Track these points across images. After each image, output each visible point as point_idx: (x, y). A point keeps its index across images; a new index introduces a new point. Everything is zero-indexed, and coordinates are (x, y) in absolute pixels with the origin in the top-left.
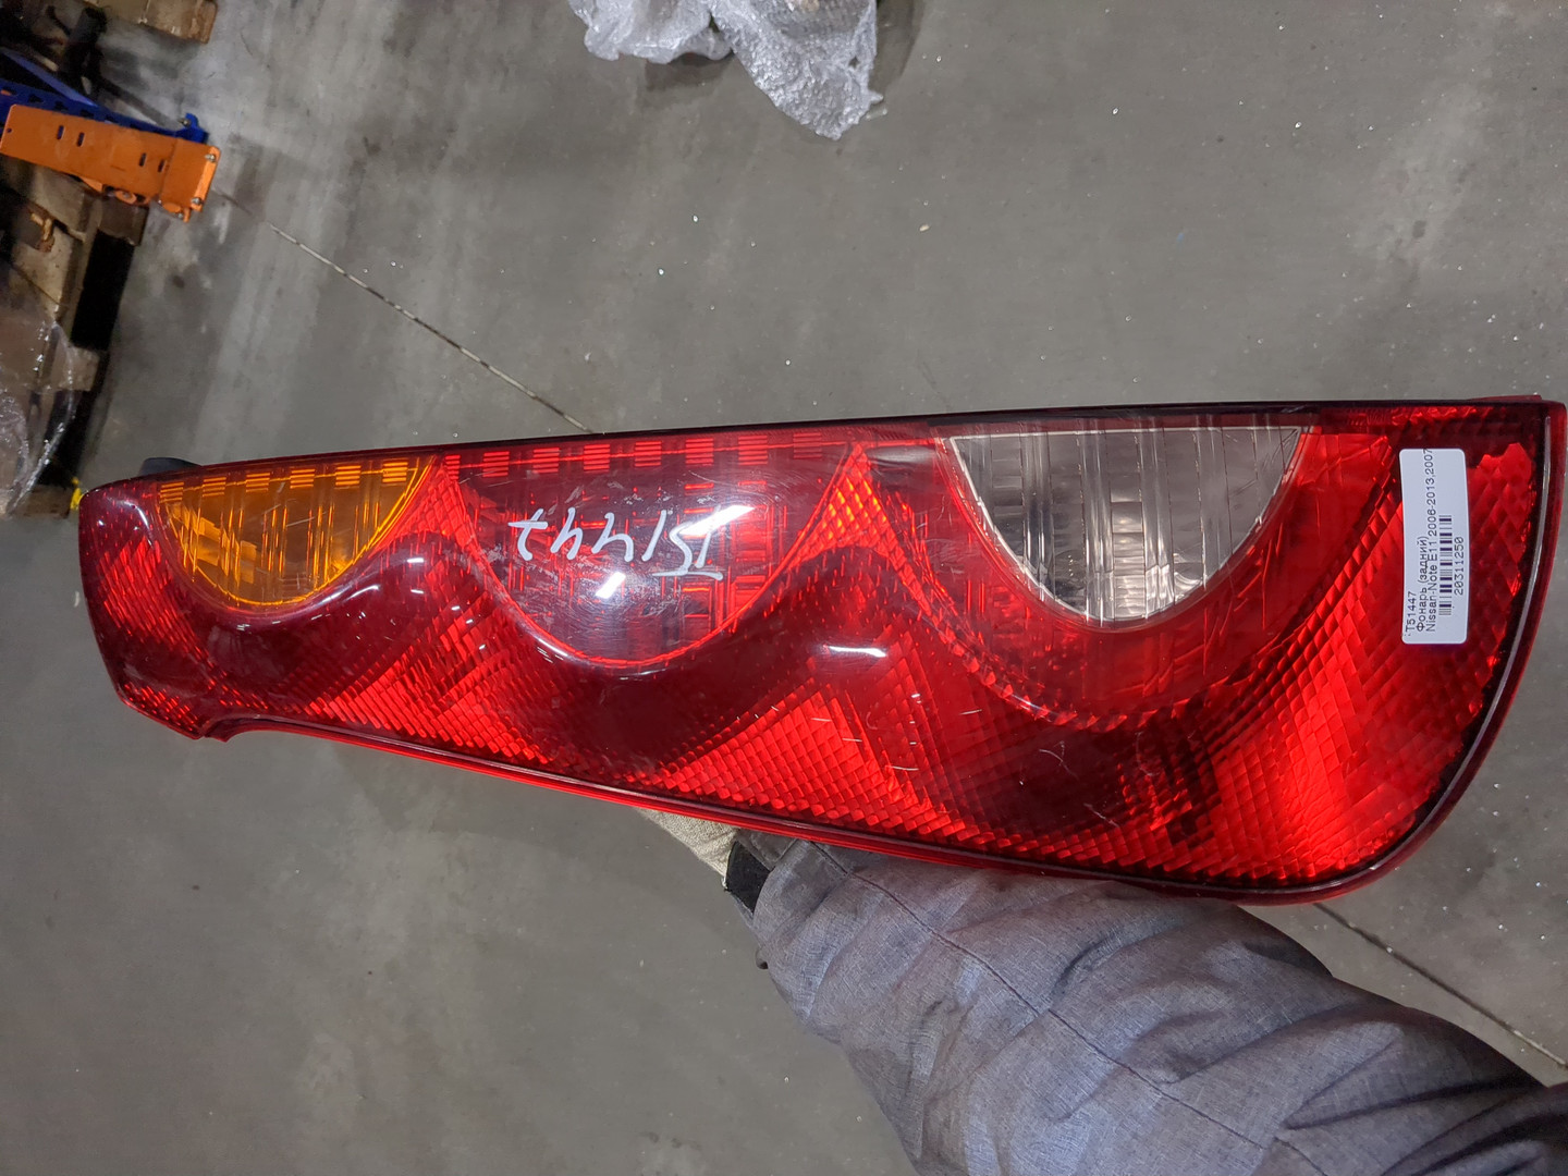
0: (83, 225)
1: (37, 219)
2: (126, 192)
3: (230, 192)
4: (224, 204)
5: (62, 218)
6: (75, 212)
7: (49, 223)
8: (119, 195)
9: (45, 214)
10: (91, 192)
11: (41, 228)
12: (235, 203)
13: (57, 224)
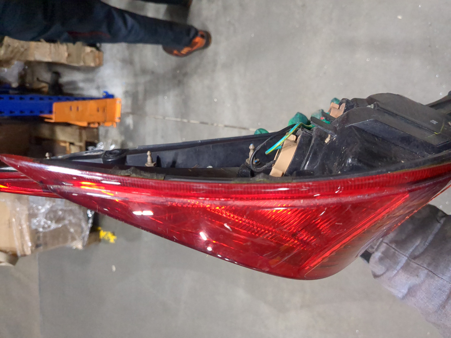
0: (81, 141)
1: (63, 144)
2: (93, 123)
3: (129, 110)
4: (128, 116)
5: (72, 141)
6: (77, 137)
7: (68, 144)
8: (92, 126)
9: (65, 142)
10: (81, 128)
11: (65, 148)
12: (133, 113)
13: (71, 144)
